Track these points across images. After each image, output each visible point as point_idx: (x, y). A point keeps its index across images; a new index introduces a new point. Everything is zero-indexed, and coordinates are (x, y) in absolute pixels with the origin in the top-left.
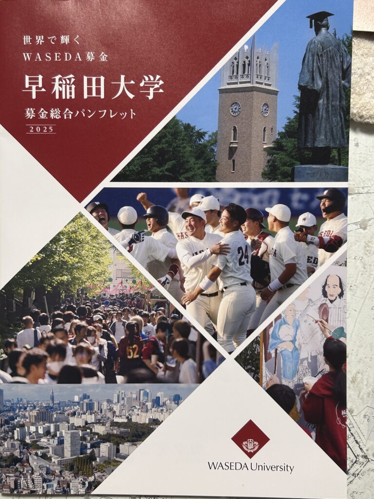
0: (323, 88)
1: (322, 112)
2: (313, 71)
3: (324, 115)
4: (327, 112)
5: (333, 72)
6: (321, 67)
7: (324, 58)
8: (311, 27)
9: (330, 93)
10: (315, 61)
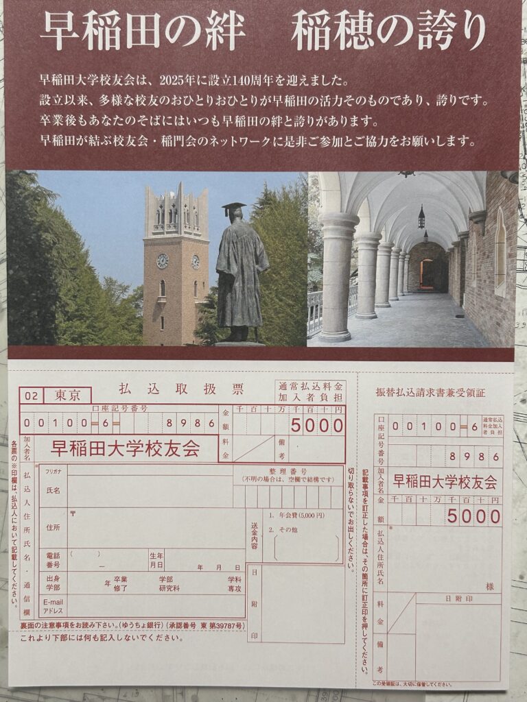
0: (238, 272)
1: (239, 294)
2: (229, 258)
3: (241, 296)
4: (243, 294)
5: (248, 257)
6: (236, 254)
7: (239, 246)
8: (226, 215)
9: (246, 277)
10: (231, 248)
